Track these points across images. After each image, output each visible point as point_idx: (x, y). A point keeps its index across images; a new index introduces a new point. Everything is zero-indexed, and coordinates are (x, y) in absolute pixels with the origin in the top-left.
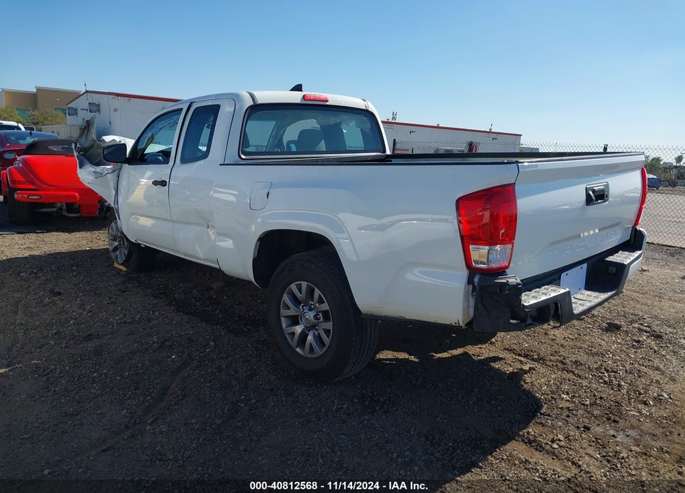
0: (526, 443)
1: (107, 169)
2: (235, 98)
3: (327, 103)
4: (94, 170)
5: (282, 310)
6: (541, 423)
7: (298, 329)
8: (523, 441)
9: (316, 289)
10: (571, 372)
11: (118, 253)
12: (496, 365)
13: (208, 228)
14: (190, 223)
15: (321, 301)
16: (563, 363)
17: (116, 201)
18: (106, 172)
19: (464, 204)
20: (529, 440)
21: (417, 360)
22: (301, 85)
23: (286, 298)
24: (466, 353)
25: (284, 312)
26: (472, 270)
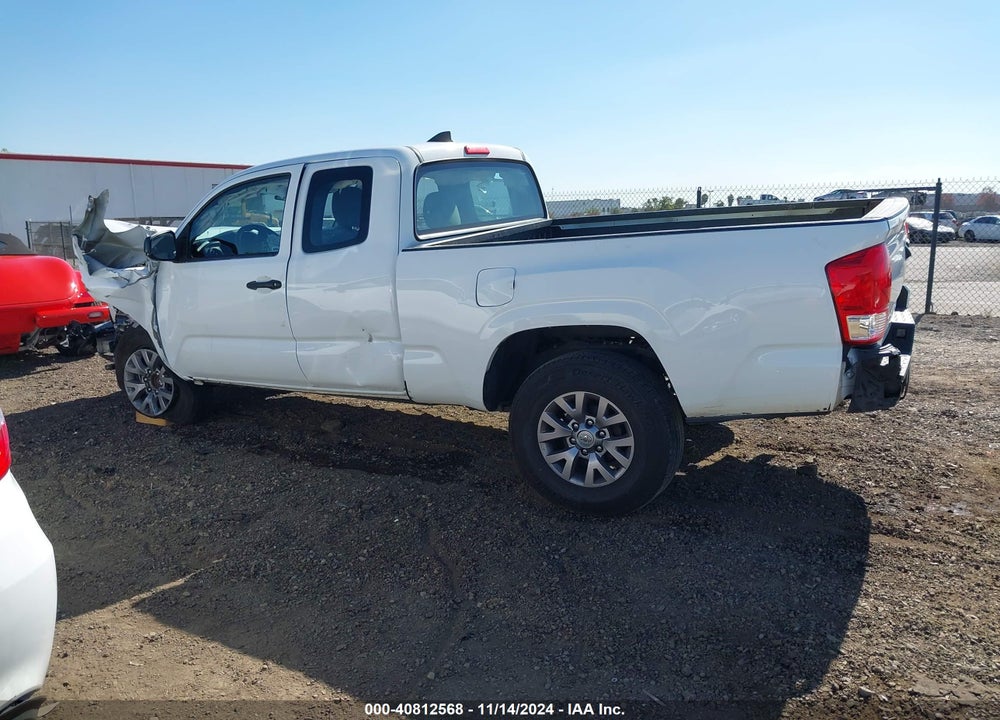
0: (885, 534)
1: (138, 273)
2: (393, 155)
3: (489, 156)
4: (116, 275)
5: (539, 434)
6: (878, 513)
7: (569, 456)
8: (880, 532)
9: (601, 398)
10: (850, 457)
11: (148, 400)
12: (771, 463)
13: (370, 340)
14: (333, 338)
15: (610, 412)
16: (834, 450)
17: (155, 320)
18: (137, 277)
19: (835, 269)
20: (887, 530)
21: (684, 474)
22: (449, 133)
23: (545, 417)
24: (728, 457)
25: (543, 436)
26: (847, 344)
